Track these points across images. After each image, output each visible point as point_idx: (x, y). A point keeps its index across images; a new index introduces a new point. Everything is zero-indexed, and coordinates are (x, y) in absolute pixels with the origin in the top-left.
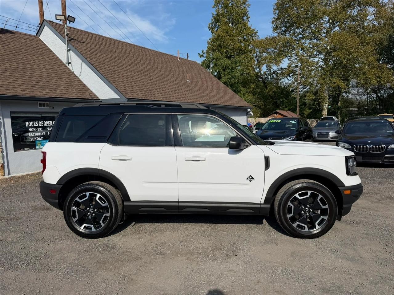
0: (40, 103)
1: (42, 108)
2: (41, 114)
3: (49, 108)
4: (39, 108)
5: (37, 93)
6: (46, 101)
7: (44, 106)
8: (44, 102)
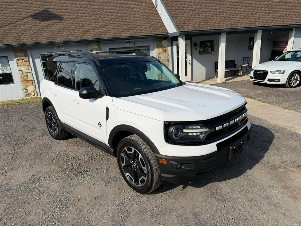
0: (126, 41)
1: (128, 44)
2: (129, 49)
3: (133, 44)
4: (126, 44)
5: (123, 35)
6: (130, 39)
7: (129, 43)
8: (129, 40)
